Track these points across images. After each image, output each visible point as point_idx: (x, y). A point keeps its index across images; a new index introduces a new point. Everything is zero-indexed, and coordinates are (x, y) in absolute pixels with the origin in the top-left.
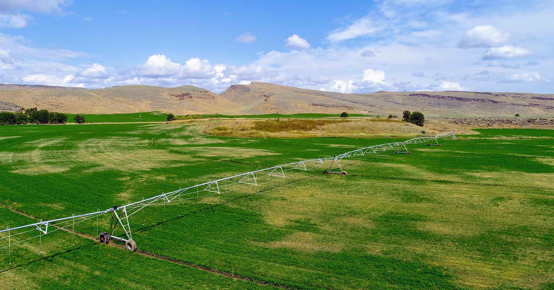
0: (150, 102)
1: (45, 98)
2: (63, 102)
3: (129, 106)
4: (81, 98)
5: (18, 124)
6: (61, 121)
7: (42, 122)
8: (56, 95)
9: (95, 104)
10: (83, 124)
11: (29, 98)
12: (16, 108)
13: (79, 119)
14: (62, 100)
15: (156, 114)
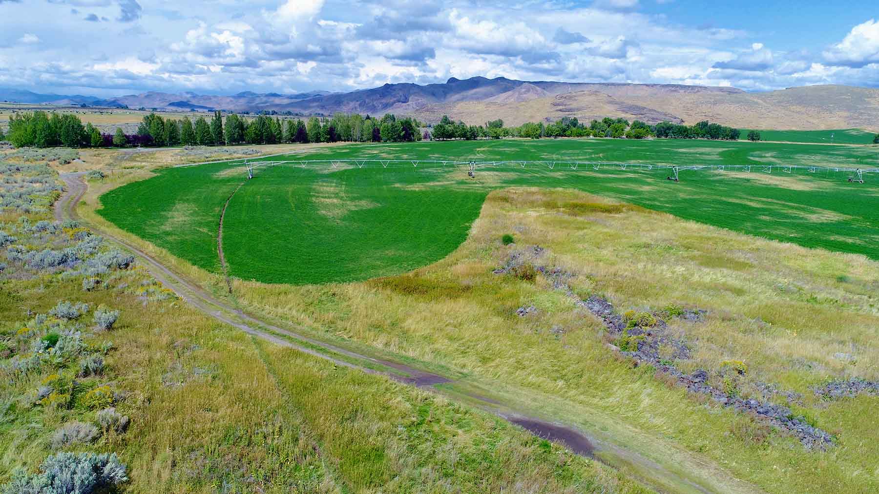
0: (846, 114)
1: (697, 107)
2: (719, 113)
3: (811, 120)
4: (742, 108)
5: (690, 138)
6: (733, 138)
7: (712, 137)
8: (711, 103)
9: (762, 116)
10: (757, 141)
11: (680, 105)
12: (676, 120)
13: (753, 136)
14: (719, 109)
15: (854, 133)
